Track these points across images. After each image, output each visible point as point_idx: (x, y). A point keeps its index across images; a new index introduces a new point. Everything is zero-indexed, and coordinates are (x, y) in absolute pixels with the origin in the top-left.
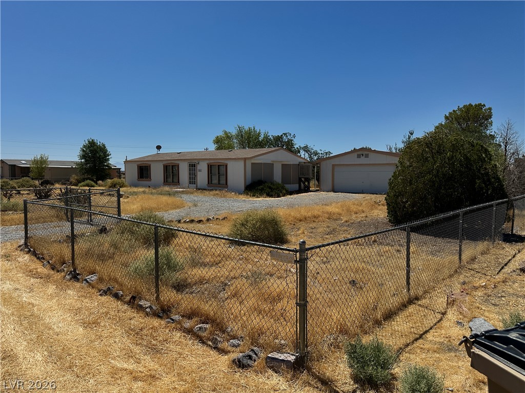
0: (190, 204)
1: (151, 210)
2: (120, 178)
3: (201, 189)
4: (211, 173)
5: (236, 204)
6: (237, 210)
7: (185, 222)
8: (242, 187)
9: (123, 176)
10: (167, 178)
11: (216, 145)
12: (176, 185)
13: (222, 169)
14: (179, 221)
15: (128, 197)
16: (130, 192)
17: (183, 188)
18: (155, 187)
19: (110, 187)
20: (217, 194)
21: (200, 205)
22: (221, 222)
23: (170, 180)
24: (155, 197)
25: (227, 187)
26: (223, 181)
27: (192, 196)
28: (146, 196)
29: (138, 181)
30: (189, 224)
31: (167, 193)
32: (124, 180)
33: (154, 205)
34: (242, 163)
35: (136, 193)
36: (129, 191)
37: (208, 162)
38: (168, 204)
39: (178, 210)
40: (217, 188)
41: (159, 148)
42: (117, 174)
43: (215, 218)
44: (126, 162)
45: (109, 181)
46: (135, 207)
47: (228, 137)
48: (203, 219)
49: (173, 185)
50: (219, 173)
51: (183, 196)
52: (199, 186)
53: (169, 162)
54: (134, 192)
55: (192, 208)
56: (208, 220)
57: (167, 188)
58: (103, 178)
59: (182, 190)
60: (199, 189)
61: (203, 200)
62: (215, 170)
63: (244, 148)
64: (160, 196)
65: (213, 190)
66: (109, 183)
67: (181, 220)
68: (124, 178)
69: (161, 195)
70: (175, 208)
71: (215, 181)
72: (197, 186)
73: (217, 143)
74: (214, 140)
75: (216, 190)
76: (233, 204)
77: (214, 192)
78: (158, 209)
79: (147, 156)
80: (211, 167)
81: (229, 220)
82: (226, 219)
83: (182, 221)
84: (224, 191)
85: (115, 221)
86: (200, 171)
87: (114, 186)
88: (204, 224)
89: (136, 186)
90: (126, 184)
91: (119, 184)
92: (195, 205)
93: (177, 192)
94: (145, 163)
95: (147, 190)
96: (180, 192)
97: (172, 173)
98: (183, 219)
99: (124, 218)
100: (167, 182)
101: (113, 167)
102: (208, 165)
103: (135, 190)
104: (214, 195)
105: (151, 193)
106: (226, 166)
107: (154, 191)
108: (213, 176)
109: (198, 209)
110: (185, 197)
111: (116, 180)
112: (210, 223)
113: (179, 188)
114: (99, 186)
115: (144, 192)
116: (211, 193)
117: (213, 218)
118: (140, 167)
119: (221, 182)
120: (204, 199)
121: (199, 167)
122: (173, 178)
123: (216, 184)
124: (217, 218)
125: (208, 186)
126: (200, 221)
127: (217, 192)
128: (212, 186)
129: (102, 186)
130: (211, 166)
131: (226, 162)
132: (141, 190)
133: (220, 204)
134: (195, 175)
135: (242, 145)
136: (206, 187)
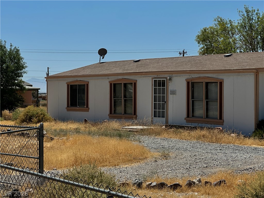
0: (157, 154)
1: (93, 162)
2: (38, 106)
3: (175, 126)
4: (193, 97)
5: (240, 156)
6: (242, 167)
7: (149, 187)
8: (251, 123)
9: (42, 102)
10: (115, 105)
11: (202, 46)
12: (131, 118)
13: (214, 90)
14: (139, 185)
15: (52, 139)
16: (55, 130)
17: (143, 124)
18: (96, 121)
19: (23, 121)
20: (203, 136)
21: (174, 155)
22: (215, 190)
23: (120, 109)
24: (95, 140)
25: (222, 124)
26: (214, 113)
27: (158, 139)
28: (81, 138)
29: (68, 110)
30: (156, 190)
31: (116, 133)
32: (44, 108)
33: (96, 155)
34: (251, 79)
35: (63, 133)
36: (53, 128)
37: (187, 76)
38: (118, 153)
39: (135, 165)
40: (203, 125)
41: (103, 52)
42: (32, 99)
43: (203, 182)
44: (49, 78)
45: (21, 111)
46: (64, 156)
47: (224, 29)
48: (181, 183)
49: (126, 118)
50: (207, 97)
51: (143, 138)
52: (170, 122)
53: (120, 77)
54: (62, 130)
55: (160, 162)
56: (190, 184)
57: (115, 125)
58: (11, 106)
59: (141, 127)
60: (172, 127)
61: (178, 146)
62: (200, 92)
63: (254, 49)
64: (104, 138)
65: (195, 128)
66: (22, 114)
67: (142, 183)
68: (45, 105)
69: (106, 135)
70: (130, 161)
71: (200, 111)
72: (167, 121)
73: (204, 40)
74: (198, 36)
75: (202, 128)
76: (234, 155)
77: (198, 132)
78: (103, 162)
79: (83, 68)
80: (193, 87)
81: (229, 187)
82: (222, 184)
83: (144, 185)
84: (216, 131)
85: (34, 180)
86: (173, 93)
87: (29, 119)
88: (182, 191)
89: (64, 119)
90: (48, 115)
91: (37, 116)
92: (166, 157)
93: (131, 131)
94: (79, 79)
95: (82, 126)
96: (137, 131)
97: (125, 96)
98: (145, 181)
99: (49, 176)
100: (115, 113)
101: (27, 87)
102: (188, 83)
103: (63, 126)
104: (199, 138)
105: (89, 133)
106: (221, 84)
107: (93, 129)
108: (196, 103)
109: (170, 162)
110: (147, 140)
111: (31, 108)
112: (193, 191)
113: (137, 125)
114: (5, 119)
115: (77, 131)
116: (193, 133)
117: (200, 181)
118: (71, 86)
119: (211, 113)
120: (180, 145)
121: (171, 86)
122: (125, 105)
123: (202, 117)
124: (206, 183)
125: (188, 121)
126: (175, 187)
127: (204, 132)
128: (195, 122)
129: (10, 119)
130: (193, 84)
131: (221, 76)
132: (72, 126)
133: (210, 155)
134: (163, 101)
135: (251, 44)
136: (184, 123)
